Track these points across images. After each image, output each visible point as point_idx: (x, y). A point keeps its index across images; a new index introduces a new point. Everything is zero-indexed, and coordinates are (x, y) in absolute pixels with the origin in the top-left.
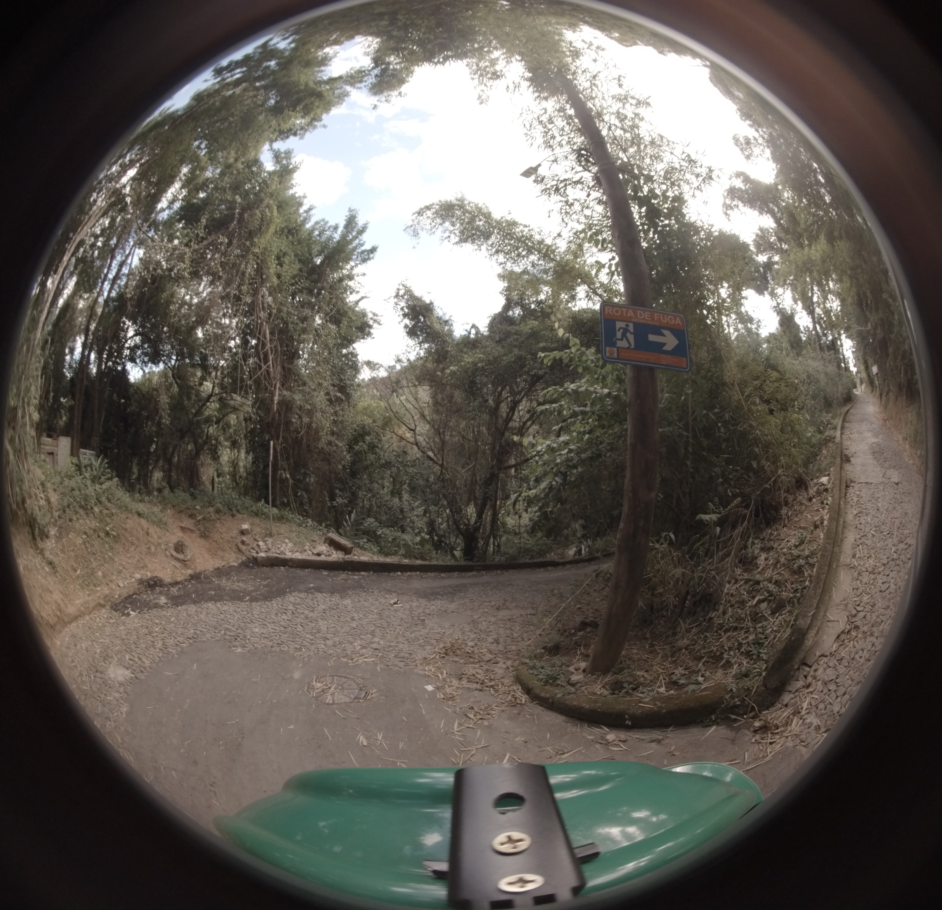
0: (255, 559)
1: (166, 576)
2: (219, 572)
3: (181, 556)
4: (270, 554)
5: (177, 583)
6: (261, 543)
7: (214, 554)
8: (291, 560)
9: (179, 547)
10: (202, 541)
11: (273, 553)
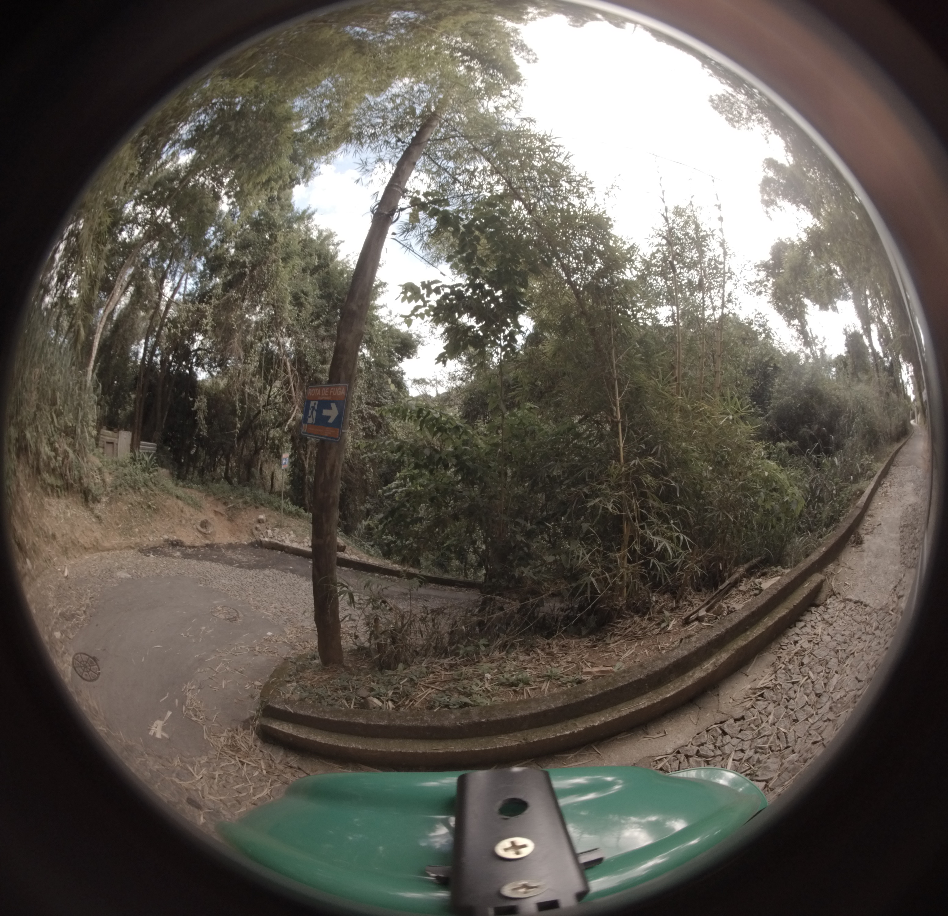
0: (261, 542)
1: (187, 541)
2: (230, 546)
3: (203, 530)
4: (273, 541)
6: (269, 531)
7: (232, 534)
8: (288, 547)
9: (204, 524)
10: (227, 523)
11: (275, 541)
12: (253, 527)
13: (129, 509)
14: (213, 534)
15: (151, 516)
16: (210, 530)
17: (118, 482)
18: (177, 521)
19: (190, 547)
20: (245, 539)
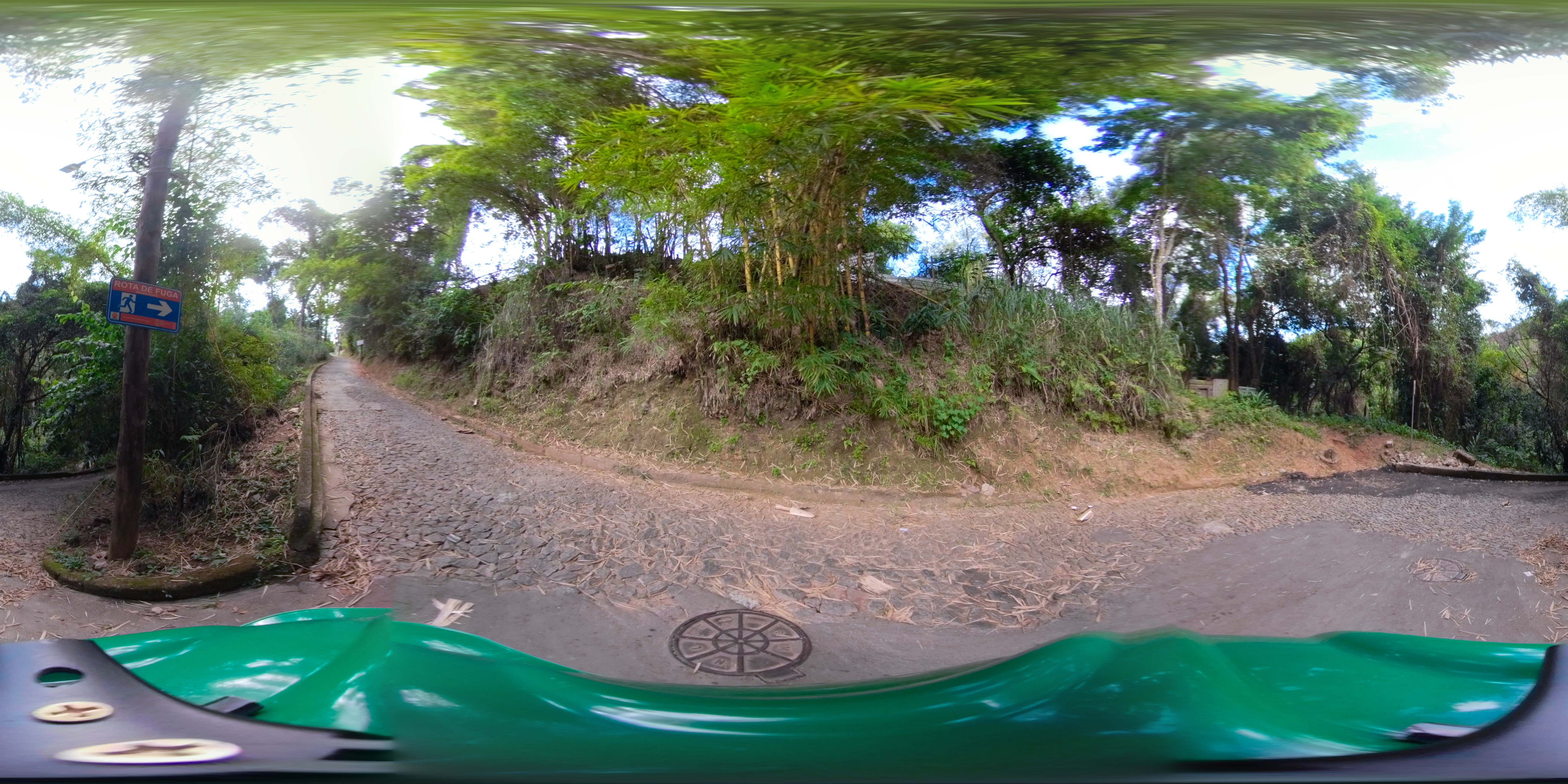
0: (1394, 466)
1: (1311, 472)
2: (1360, 474)
3: (1329, 460)
4: (1407, 463)
5: (1319, 478)
6: (1401, 455)
7: (1358, 460)
8: (1424, 468)
9: (1329, 454)
10: (1351, 451)
11: (1410, 463)
12: (1382, 452)
13: (1234, 445)
14: (1338, 464)
15: (1263, 450)
16: (1336, 459)
17: (1219, 418)
18: (1296, 453)
19: (1314, 479)
20: (1375, 465)
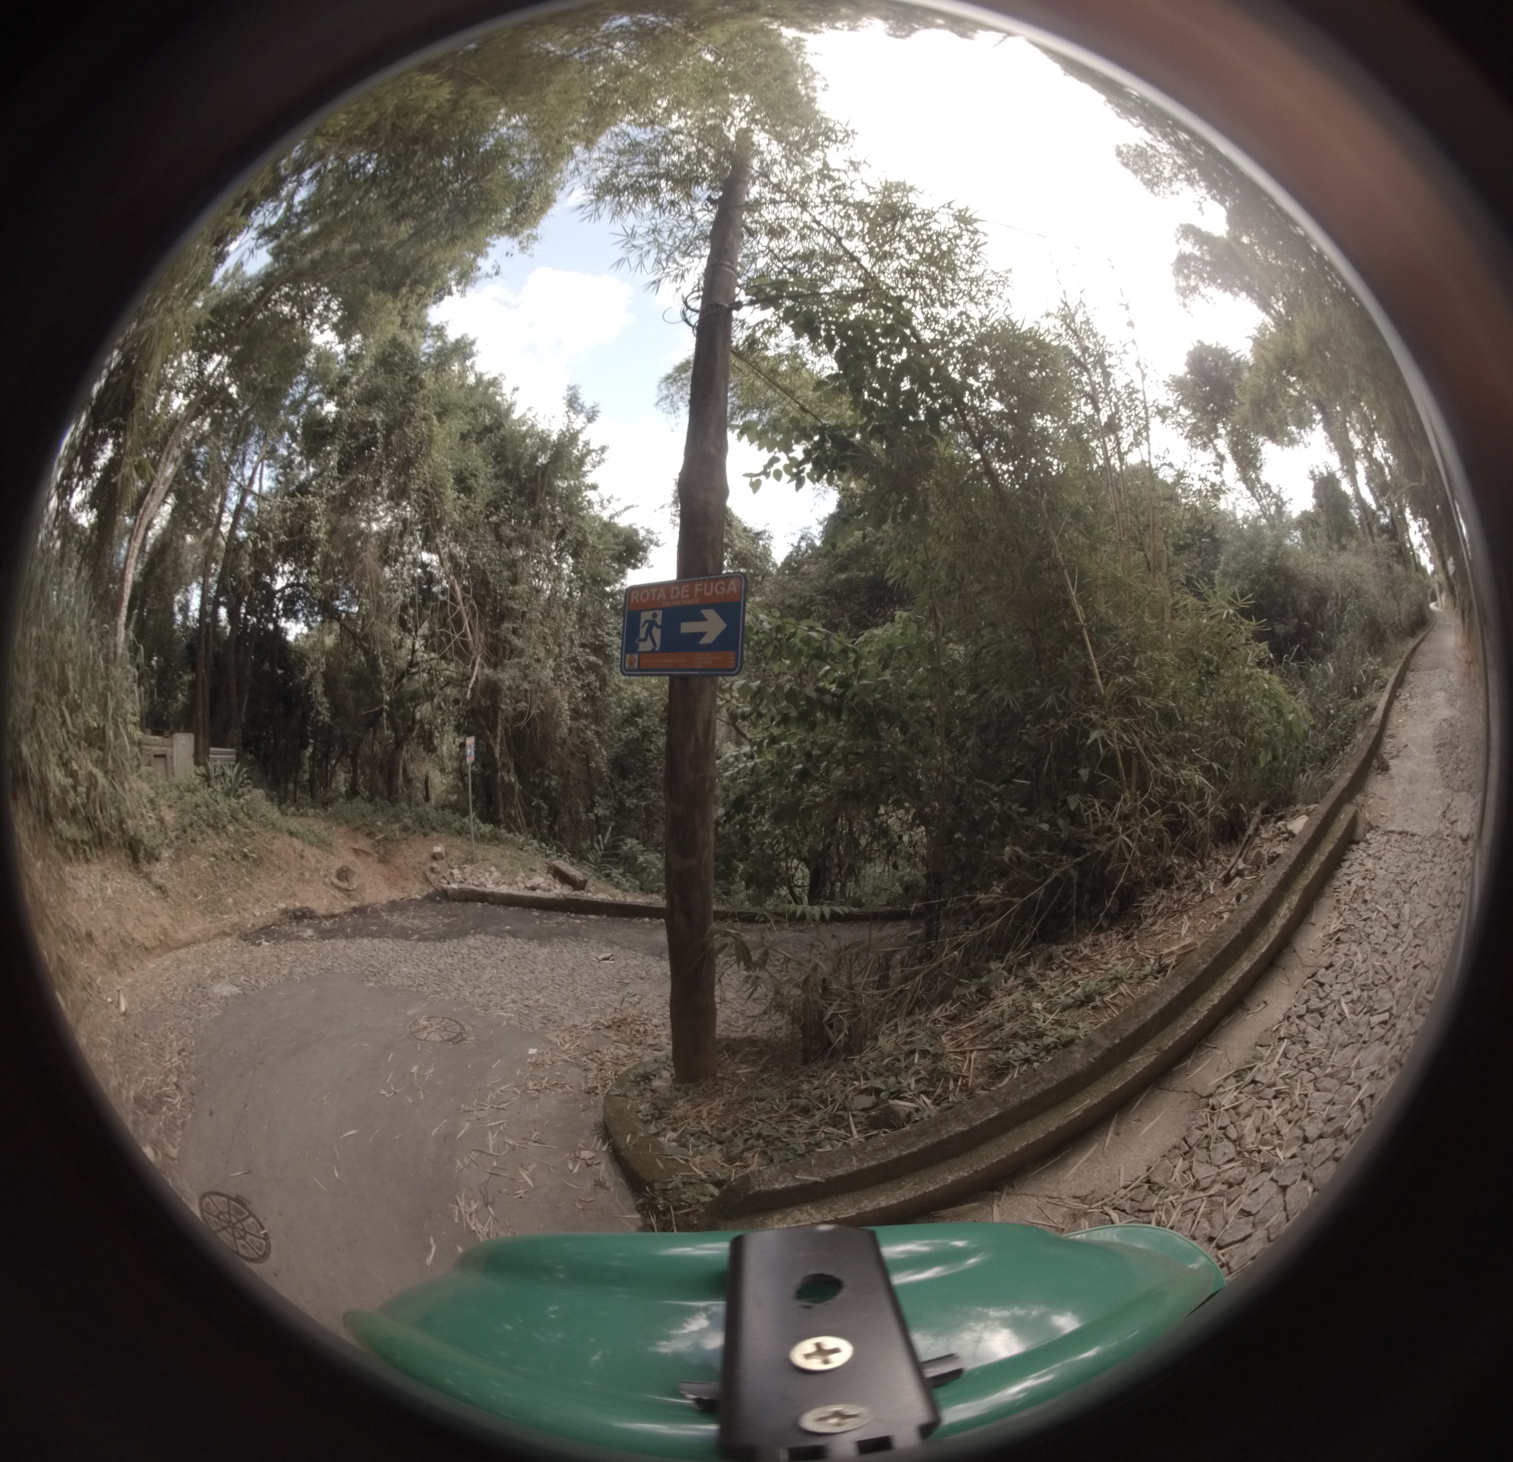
0: (445, 891)
1: (320, 907)
2: (393, 906)
3: (344, 885)
4: (465, 886)
5: (333, 916)
6: (456, 871)
7: (392, 883)
8: (492, 894)
9: (344, 874)
10: (380, 867)
11: (469, 886)
12: (426, 868)
14: (361, 889)
15: (250, 873)
16: (355, 883)
18: (295, 874)
20: (417, 891)
